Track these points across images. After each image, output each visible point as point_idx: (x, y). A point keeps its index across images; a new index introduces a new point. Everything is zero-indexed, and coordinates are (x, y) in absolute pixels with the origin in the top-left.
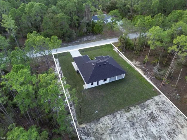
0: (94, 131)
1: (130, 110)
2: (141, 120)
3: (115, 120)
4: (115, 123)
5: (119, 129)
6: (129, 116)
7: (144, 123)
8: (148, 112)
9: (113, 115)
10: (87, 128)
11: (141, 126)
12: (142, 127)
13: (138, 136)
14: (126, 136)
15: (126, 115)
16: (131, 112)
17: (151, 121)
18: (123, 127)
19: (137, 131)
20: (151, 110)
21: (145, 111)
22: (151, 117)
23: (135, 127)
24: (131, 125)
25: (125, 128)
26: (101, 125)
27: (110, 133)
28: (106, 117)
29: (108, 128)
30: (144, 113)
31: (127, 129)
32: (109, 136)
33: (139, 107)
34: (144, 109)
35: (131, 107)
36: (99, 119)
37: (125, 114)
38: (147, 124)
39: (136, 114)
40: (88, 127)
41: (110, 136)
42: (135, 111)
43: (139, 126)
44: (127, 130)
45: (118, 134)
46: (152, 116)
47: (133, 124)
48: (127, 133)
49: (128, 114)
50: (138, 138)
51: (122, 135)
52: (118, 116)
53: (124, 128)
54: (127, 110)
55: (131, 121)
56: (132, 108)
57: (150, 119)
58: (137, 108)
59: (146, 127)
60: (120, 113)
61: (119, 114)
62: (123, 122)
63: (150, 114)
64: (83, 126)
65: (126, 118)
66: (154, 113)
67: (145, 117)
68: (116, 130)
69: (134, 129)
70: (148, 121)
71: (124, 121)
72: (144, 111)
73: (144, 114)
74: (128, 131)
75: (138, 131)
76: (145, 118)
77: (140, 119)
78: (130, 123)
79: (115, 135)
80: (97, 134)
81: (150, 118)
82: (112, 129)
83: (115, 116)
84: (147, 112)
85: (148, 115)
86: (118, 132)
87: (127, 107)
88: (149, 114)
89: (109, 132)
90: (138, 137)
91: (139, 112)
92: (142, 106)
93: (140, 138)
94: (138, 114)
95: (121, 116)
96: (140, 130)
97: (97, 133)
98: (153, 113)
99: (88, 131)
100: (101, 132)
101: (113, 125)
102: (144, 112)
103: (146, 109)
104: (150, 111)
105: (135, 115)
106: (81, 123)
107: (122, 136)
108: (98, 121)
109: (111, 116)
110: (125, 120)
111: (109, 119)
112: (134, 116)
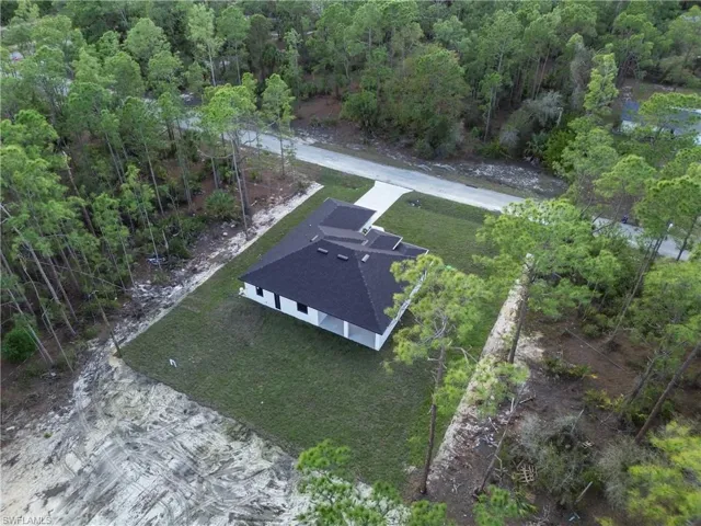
0: (110, 393)
1: (242, 440)
2: (221, 489)
3: (176, 419)
4: (164, 424)
5: (145, 445)
6: (212, 449)
7: (208, 503)
8: (269, 496)
9: (193, 406)
10: (112, 374)
11: (193, 497)
12: (191, 503)
13: (147, 507)
14: (130, 474)
15: (213, 438)
16: (236, 445)
17: (235, 521)
18: (159, 452)
19: (163, 495)
20: (288, 501)
21: (271, 485)
22: (256, 516)
23: (181, 484)
24: (184, 470)
25: (161, 458)
26: (138, 397)
27: (120, 432)
28: (174, 394)
29: (136, 418)
30: (255, 485)
31: (155, 465)
32: (110, 432)
33: (275, 457)
34: (276, 481)
35: (259, 435)
36: (157, 382)
37: (216, 434)
38: (211, 516)
39: (238, 464)
40: (116, 376)
41: (112, 436)
42: (252, 455)
43: (188, 495)
44: (154, 467)
45: (129, 452)
46: (262, 516)
47: (185, 474)
48: (143, 470)
49: (220, 442)
50: (139, 510)
51: (127, 462)
52: (195, 420)
53: (159, 456)
54: (237, 429)
55: (195, 463)
56: (256, 441)
57: (241, 517)
58: (265, 456)
59: (195, 517)
60: (213, 417)
61: (206, 417)
62: (181, 443)
63: (266, 508)
64: (115, 363)
65: (200, 443)
66: (281, 517)
67: (239, 495)
68: (138, 440)
69: (168, 483)
70: (227, 514)
71: (185, 444)
72: (266, 483)
73: (252, 490)
74: (151, 471)
75: (166, 500)
76: (240, 498)
77: (224, 484)
78: (189, 464)
79: (122, 443)
80: (103, 404)
81: (247, 513)
82: (138, 429)
83: (192, 414)
84: (271, 491)
85: (255, 503)
86: (136, 448)
87: (251, 425)
88: (264, 504)
89: (125, 426)
90: (145, 508)
91: (254, 468)
92: (288, 468)
93: (141, 515)
94: (241, 469)
95: (200, 427)
96: (174, 504)
97: (107, 403)
98: (278, 514)
99: (105, 381)
100: (113, 409)
101: (155, 423)
102: (261, 483)
103: (282, 484)
104: (279, 501)
105: (232, 460)
106: (119, 355)
107: (125, 464)
108: (147, 382)
109: (185, 402)
110: (188, 444)
111: (172, 404)
112: (223, 463)
